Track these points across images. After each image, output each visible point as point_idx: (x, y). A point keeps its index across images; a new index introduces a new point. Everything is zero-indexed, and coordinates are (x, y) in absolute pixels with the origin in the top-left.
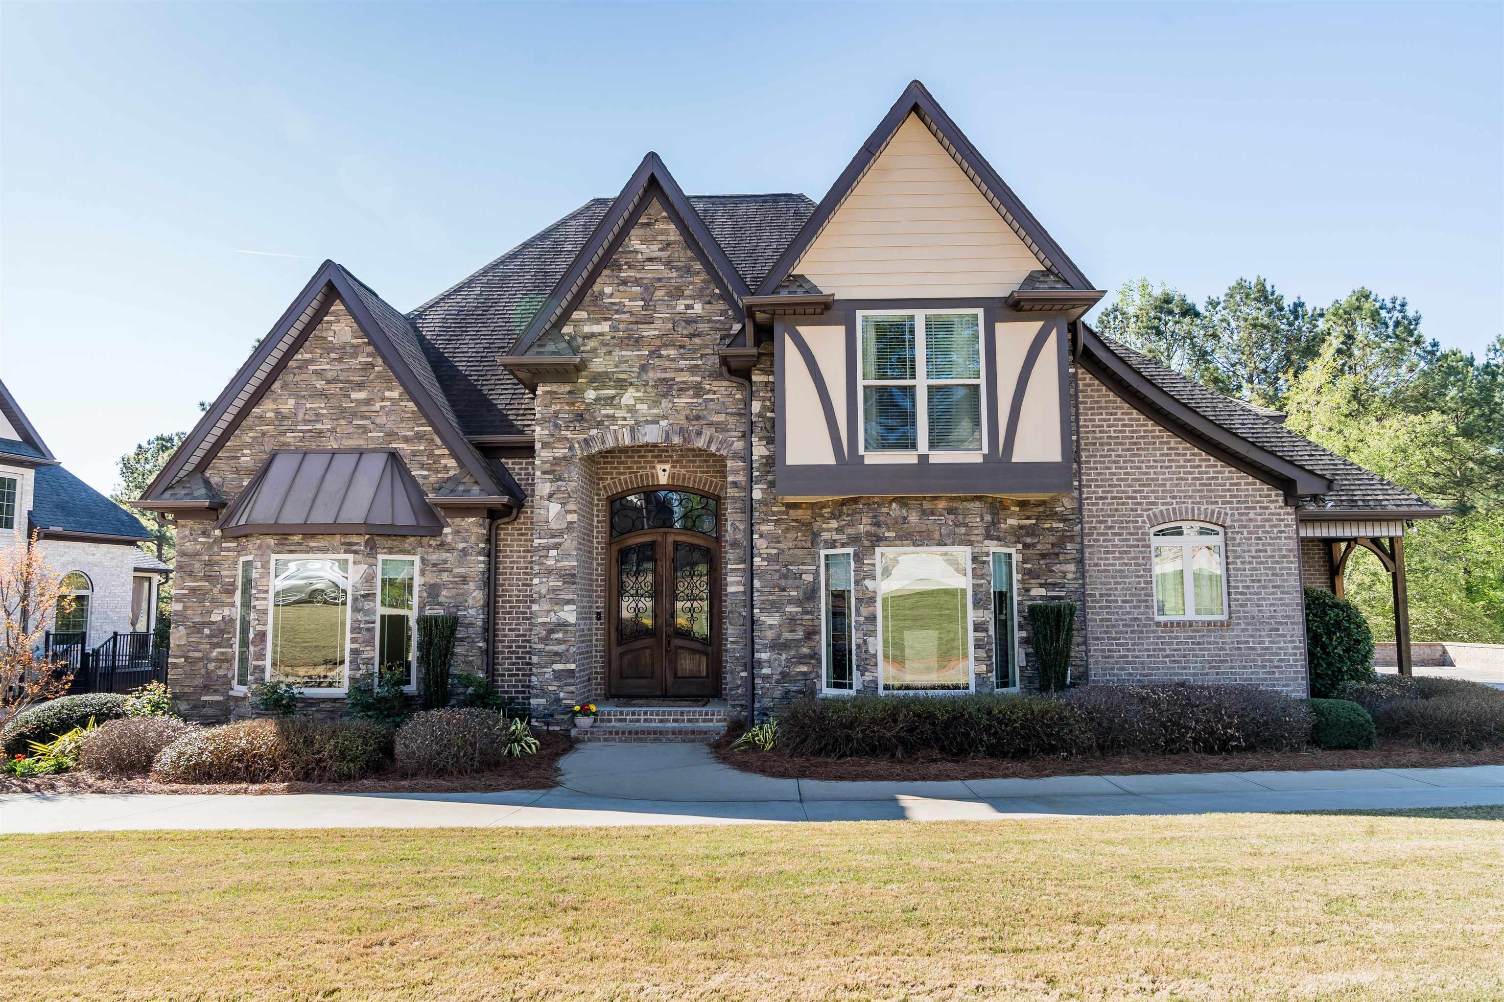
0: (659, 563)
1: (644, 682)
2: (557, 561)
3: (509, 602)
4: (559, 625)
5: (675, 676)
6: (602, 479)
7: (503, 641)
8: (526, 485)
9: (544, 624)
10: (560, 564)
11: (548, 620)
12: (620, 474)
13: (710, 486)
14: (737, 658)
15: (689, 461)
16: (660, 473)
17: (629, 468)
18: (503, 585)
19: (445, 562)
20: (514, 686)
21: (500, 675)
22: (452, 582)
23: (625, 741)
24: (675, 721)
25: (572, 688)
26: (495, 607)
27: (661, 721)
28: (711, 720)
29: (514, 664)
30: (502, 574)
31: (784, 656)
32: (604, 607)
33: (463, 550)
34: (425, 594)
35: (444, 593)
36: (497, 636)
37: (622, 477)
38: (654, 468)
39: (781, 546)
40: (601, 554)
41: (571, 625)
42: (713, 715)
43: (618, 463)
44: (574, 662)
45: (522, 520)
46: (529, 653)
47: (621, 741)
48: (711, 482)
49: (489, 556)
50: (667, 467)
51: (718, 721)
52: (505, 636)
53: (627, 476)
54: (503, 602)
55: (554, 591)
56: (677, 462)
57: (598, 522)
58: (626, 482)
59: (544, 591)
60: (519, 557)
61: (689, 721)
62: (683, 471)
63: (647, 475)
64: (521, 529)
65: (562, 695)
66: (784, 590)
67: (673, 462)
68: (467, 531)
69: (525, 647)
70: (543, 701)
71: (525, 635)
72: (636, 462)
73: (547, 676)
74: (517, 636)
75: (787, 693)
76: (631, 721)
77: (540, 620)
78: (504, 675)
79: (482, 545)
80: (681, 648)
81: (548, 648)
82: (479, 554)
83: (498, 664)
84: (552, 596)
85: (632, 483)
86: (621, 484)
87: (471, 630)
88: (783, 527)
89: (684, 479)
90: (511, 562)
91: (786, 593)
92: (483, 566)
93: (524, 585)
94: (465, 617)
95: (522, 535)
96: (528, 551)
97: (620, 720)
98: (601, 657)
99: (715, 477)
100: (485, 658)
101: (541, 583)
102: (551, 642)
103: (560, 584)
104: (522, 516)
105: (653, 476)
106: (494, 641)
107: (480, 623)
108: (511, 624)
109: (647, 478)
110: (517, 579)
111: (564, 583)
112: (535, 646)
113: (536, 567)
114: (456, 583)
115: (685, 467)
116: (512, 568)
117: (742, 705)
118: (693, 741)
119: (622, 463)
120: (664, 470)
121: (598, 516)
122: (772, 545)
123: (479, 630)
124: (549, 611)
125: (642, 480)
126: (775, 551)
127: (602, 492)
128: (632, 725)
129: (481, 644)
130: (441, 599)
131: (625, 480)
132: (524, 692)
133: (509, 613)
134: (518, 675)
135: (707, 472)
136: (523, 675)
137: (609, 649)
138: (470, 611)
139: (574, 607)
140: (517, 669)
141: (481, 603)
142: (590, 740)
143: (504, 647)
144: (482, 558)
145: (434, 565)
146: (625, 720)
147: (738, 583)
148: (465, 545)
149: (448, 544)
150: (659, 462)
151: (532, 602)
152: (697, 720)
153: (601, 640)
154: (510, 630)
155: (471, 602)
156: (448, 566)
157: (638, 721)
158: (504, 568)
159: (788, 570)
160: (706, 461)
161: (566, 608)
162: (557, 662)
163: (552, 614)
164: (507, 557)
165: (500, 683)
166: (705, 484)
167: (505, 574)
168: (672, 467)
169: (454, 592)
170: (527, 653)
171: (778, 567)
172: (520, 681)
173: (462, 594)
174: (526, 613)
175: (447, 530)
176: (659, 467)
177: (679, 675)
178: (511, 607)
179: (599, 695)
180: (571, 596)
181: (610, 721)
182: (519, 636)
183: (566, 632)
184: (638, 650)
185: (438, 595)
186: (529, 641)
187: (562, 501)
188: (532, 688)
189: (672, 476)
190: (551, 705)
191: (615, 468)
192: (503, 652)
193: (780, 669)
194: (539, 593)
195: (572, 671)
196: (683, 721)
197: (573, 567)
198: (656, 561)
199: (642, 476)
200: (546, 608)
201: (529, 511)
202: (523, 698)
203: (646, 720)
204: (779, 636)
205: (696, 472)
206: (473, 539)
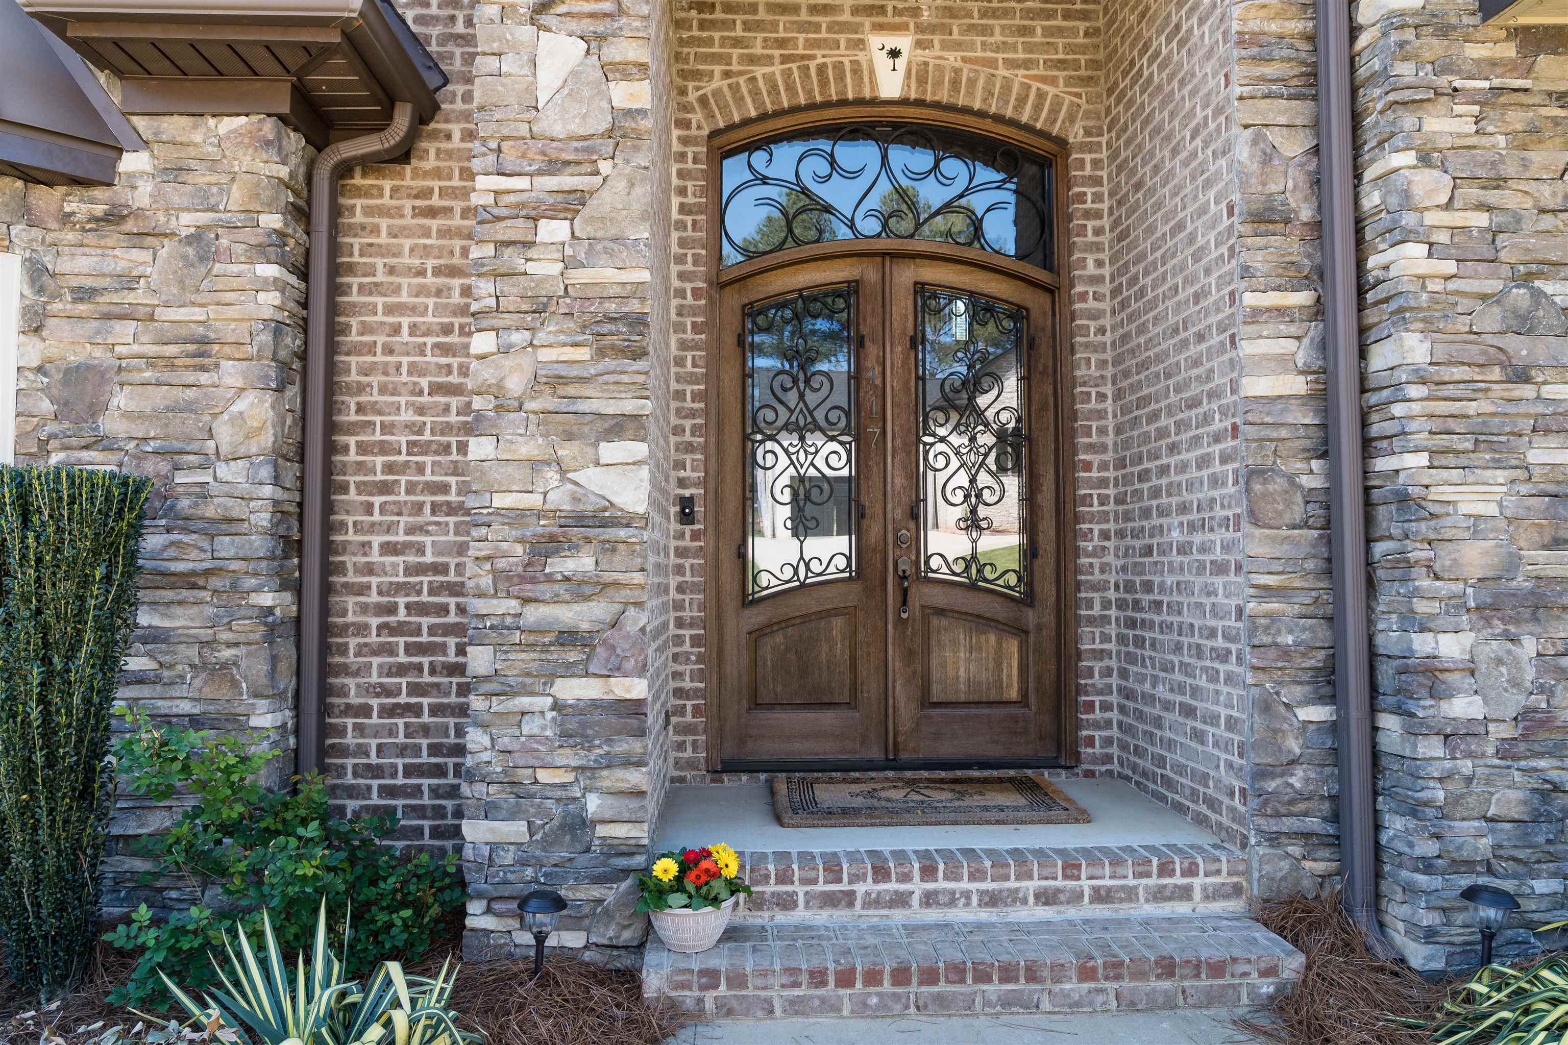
0: (872, 350)
1: (828, 718)
2: (569, 263)
3: (384, 448)
4: (580, 520)
5: (926, 702)
6: (696, 75)
7: (363, 589)
8: (444, 39)
9: (518, 516)
10: (579, 276)
11: (534, 501)
12: (752, 60)
13: (1038, 108)
14: (1285, 653)
15: (971, 28)
16: (882, 62)
17: (782, 43)
18: (361, 388)
19: (129, 281)
20: (402, 750)
21: (349, 710)
22: (152, 361)
23: (882, 1011)
24: (1046, 898)
25: (635, 778)
26: (328, 469)
27: (992, 900)
28: (1185, 893)
29: (402, 670)
30: (357, 350)
31: (1529, 647)
32: (704, 483)
33: (196, 238)
34: (46, 406)
35: (121, 400)
36: (341, 569)
37: (760, 71)
38: (860, 44)
39: (1507, 198)
40: (694, 311)
41: (626, 521)
42: (1191, 871)
43: (747, 26)
44: (642, 671)
45: (430, 163)
46: (457, 630)
47: (862, 1009)
48: (1041, 95)
49: (304, 274)
50: (904, 42)
51: (1211, 895)
52: (369, 569)
53: (777, 69)
54: (362, 448)
55: (556, 382)
56: (932, 29)
57: (683, 209)
58: (773, 89)
59: (515, 384)
60: (421, 291)
61: (1101, 896)
62: (953, 58)
63: (839, 66)
64: (426, 193)
65: (593, 804)
66: (1522, 376)
67: (920, 28)
68: (213, 164)
69: (443, 610)
70: (516, 830)
71: (442, 569)
72: (803, 27)
73: (531, 727)
74: (411, 570)
75: (1544, 795)
76: (873, 902)
77: (501, 501)
78: (365, 711)
79: (273, 221)
80: (941, 612)
81: (533, 614)
82: (260, 252)
83: (345, 670)
84: (546, 402)
85: (790, 89)
86: (755, 93)
87: (226, 545)
88: (1517, 119)
89: (955, 84)
90: (390, 310)
91: (1528, 391)
92: (273, 298)
93: (436, 389)
94: (203, 494)
95: (432, 212)
96: (453, 271)
97: (830, 900)
98: (696, 641)
99: (1053, 81)
100: (286, 650)
101: (505, 350)
102: (544, 590)
103: (584, 354)
104: (431, 147)
105: (857, 69)
106: (327, 589)
107: (263, 519)
108: (389, 528)
109: (841, 77)
110: (414, 369)
111: (601, 353)
112: (479, 605)
113: (485, 287)
114: (171, 364)
115: (958, 46)
116: (396, 330)
117: (1306, 836)
118: (1169, 1004)
119: (758, 26)
120: (894, 54)
121: (682, 192)
122: (1473, 193)
123: (259, 544)
124: (536, 465)
125: (824, 82)
126: (1481, 220)
127: (697, 117)
128: (875, 916)
129: (267, 599)
130: (110, 424)
131: (770, 80)
132: (439, 770)
133: (385, 488)
134: (416, 710)
135: (1026, 64)
136: (435, 710)
137: (719, 617)
138: (223, 470)
139: (640, 449)
140: (416, 689)
141: (267, 439)
142: (726, 1010)
143: (364, 609)
144: (271, 270)
145: (83, 294)
146: (849, 898)
147: (1283, 362)
148: (204, 218)
149: (138, 213)
150: (879, 28)
151: (469, 429)
152: (1131, 894)
153: (694, 588)
154: (389, 549)
155: (225, 435)
156: (139, 296)
157: (901, 900)
158: (366, 329)
159: (1537, 294)
160: (1025, 31)
161: (610, 451)
162: (569, 670)
163: (552, 475)
164: (375, 289)
165: (350, 739)
166: (1022, 101)
167: (371, 349)
168: (919, 44)
169: (159, 397)
170: (448, 630)
171: (1493, 286)
172: (425, 730)
173: (191, 407)
174: (444, 488)
175: (131, 162)
176: (877, 41)
177: (936, 694)
178: (389, 468)
179: (691, 764)
180: (629, 406)
181: (787, 903)
182: (420, 569)
183: (610, 547)
184: (806, 618)
185: (96, 409)
186: (456, 589)
187: (588, 26)
188: (471, 777)
189: (919, 74)
190: (547, 843)
191: (737, 43)
192: (363, 629)
193: (1514, 703)
194: (497, 391)
195: (635, 708)
196: (1077, 897)
197: (637, 290)
198: (861, 343)
199: (822, 69)
200: (528, 449)
201: (456, 129)
202: (435, 792)
203: (929, 900)
204: (1512, 563)
205: (993, 63)
206: (237, 196)
